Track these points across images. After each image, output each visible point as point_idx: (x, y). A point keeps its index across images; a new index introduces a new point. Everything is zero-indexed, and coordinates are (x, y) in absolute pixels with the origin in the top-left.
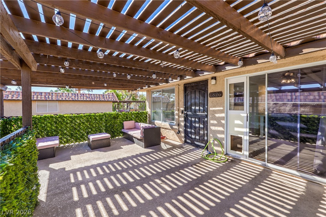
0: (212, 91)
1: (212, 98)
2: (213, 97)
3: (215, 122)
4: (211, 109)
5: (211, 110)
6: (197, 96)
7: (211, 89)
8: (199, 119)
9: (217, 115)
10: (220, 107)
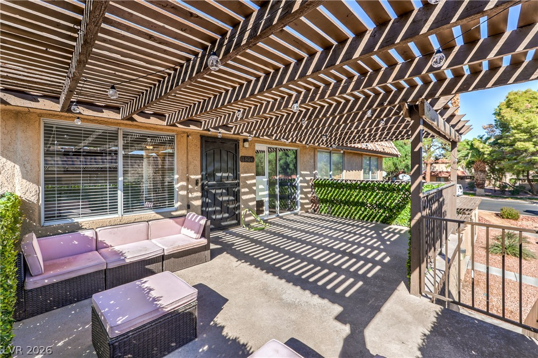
0: (243, 155)
1: (243, 163)
2: (245, 162)
3: (247, 190)
4: (242, 175)
5: (243, 177)
6: (225, 157)
7: (242, 153)
8: (227, 190)
9: (249, 182)
10: (251, 173)
